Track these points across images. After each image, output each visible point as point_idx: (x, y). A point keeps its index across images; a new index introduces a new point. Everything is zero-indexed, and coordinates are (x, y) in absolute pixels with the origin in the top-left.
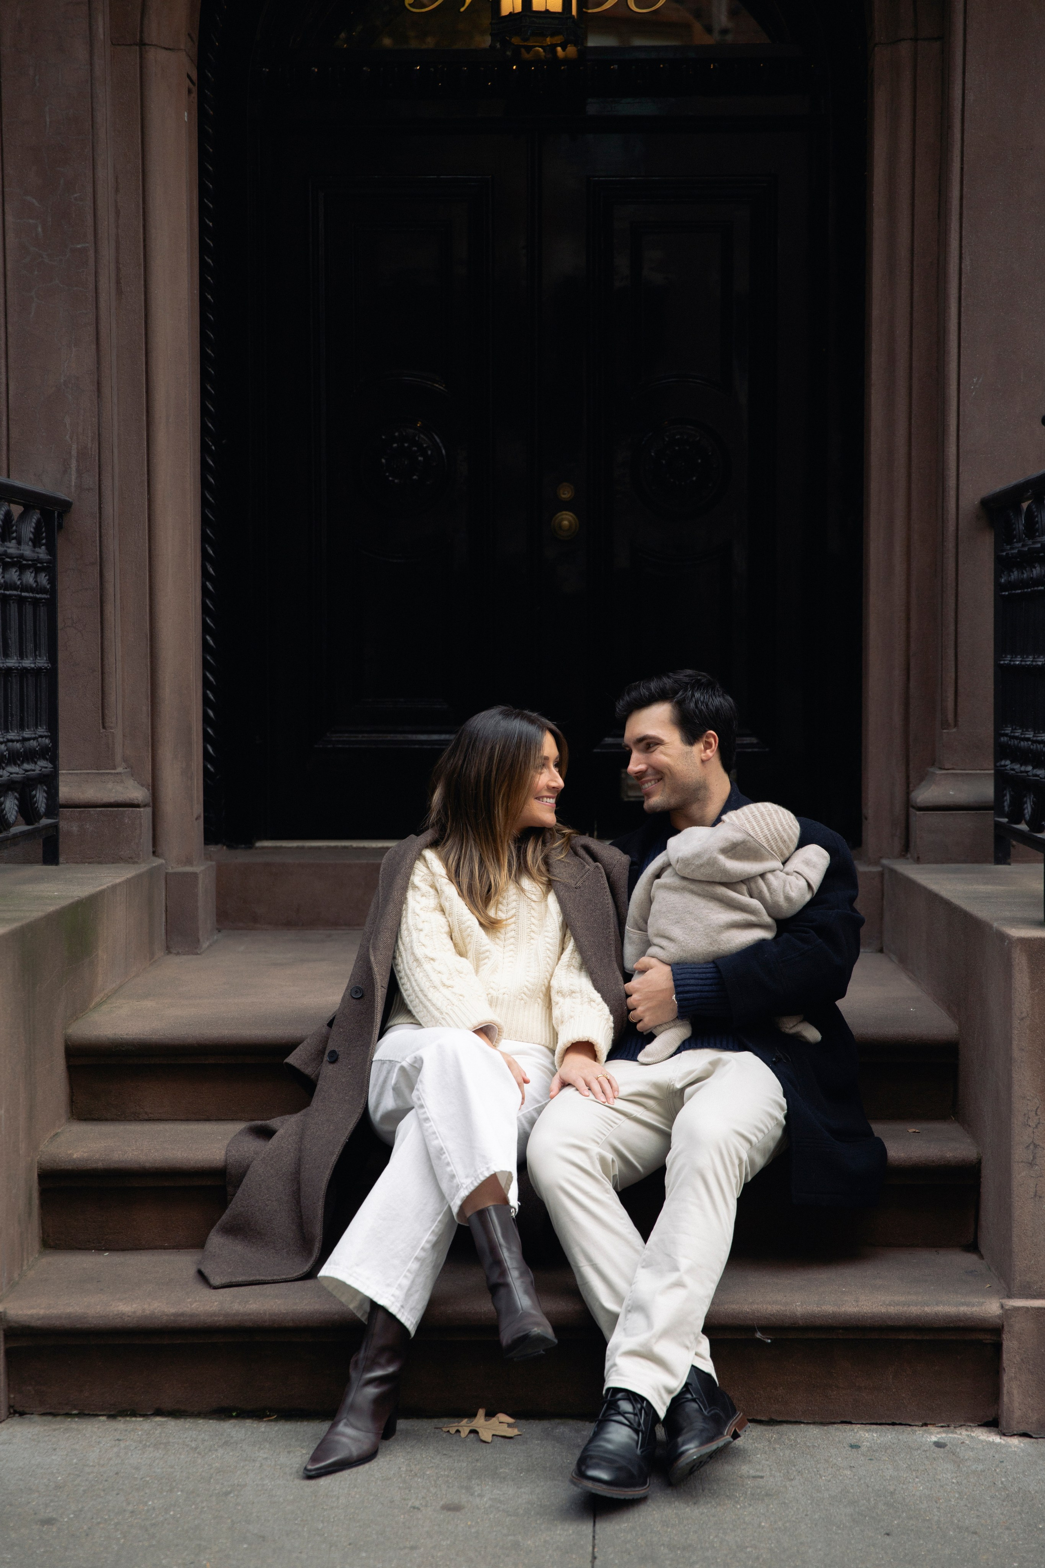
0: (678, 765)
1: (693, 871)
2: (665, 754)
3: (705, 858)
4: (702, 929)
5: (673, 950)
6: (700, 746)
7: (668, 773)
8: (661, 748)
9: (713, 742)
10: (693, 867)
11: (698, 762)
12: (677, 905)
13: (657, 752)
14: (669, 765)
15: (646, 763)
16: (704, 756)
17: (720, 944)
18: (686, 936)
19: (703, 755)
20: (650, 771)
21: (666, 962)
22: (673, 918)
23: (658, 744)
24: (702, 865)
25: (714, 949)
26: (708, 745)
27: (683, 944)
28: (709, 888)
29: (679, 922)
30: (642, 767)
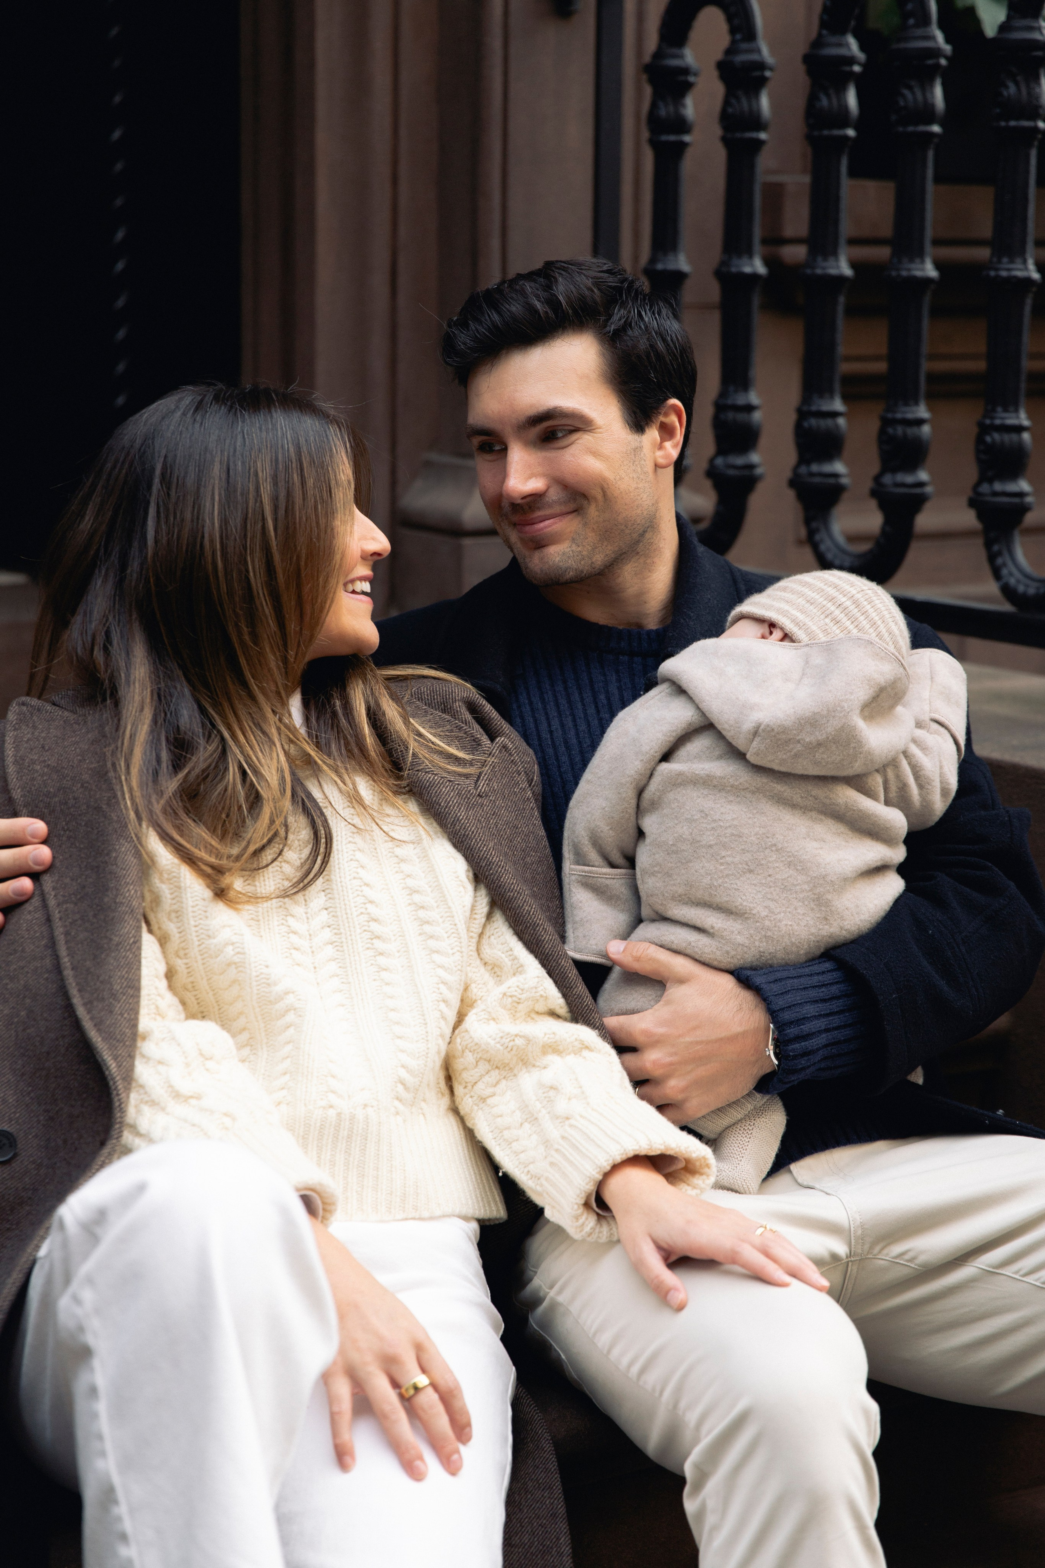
0: (621, 479)
1: (796, 756)
2: (596, 454)
3: (831, 727)
4: (806, 887)
5: (740, 939)
6: (653, 434)
7: (600, 497)
8: (584, 440)
9: (677, 424)
10: (799, 747)
11: (650, 467)
12: (746, 831)
13: (572, 450)
14: (605, 479)
15: (544, 475)
16: (662, 457)
17: (842, 918)
18: (772, 905)
19: (659, 453)
20: (554, 494)
21: (722, 966)
22: (737, 860)
23: (577, 430)
24: (819, 744)
25: (832, 930)
26: (667, 431)
27: (767, 923)
28: (819, 792)
29: (751, 871)
30: (535, 485)
